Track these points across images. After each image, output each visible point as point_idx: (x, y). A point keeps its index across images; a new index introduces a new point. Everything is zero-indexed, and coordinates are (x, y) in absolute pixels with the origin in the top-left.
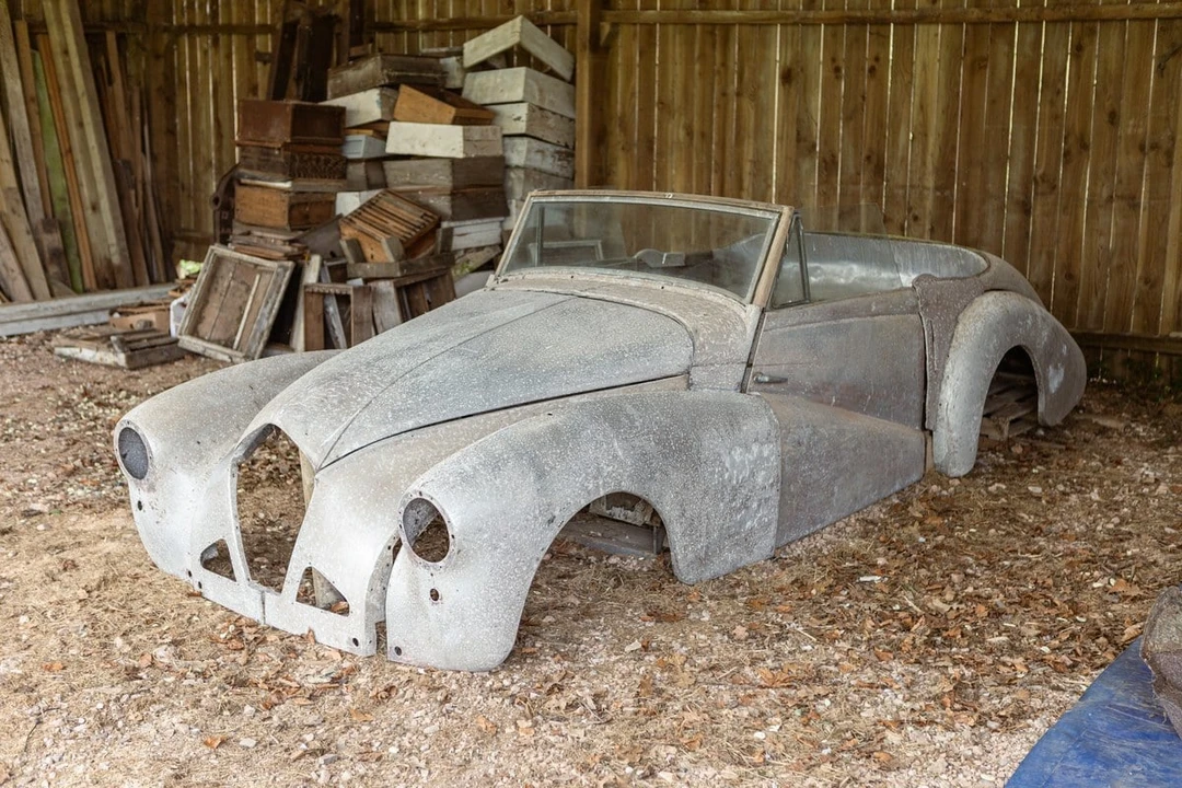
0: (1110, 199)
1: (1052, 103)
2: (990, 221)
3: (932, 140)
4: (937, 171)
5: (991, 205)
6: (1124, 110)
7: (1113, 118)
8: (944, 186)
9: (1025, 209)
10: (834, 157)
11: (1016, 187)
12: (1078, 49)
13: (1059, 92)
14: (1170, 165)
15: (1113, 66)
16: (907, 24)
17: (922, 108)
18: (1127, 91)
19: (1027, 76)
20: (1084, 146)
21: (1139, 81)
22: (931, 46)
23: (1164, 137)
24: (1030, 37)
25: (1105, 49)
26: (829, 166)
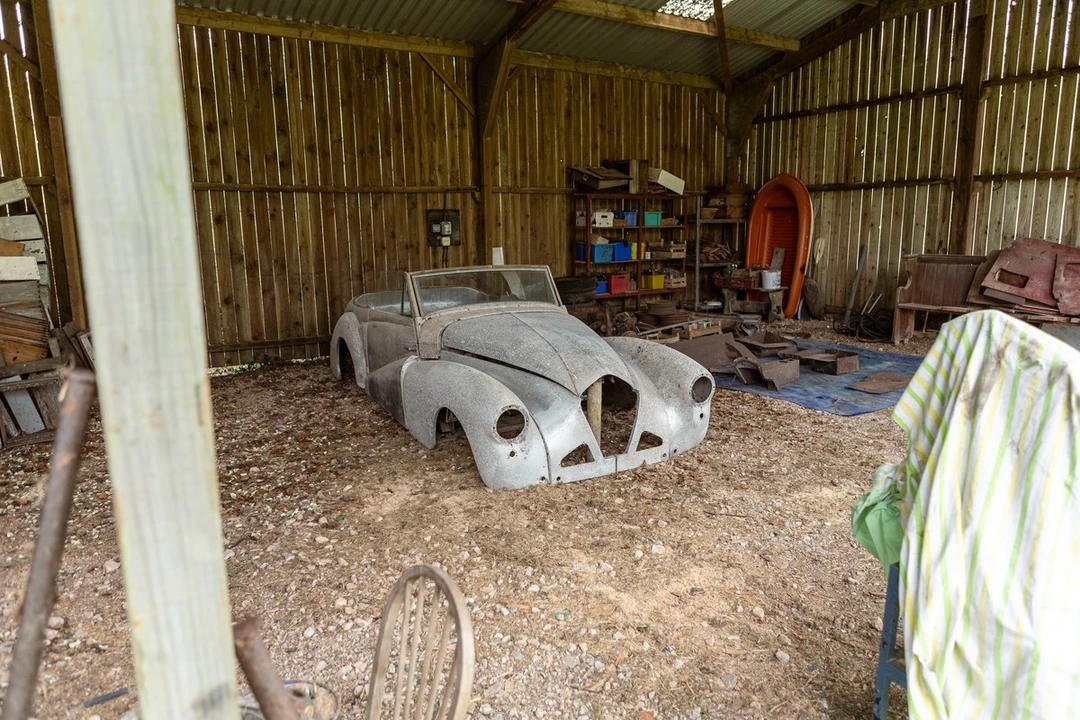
0: (396, 269)
1: (367, 229)
2: (345, 285)
3: (311, 249)
4: (315, 265)
5: (345, 278)
6: (397, 231)
7: (393, 235)
8: (319, 272)
9: (360, 277)
10: (255, 263)
11: (355, 269)
12: (375, 206)
13: (370, 225)
14: (418, 253)
15: (390, 212)
16: (288, 192)
17: (304, 234)
18: (398, 224)
19: (353, 216)
20: (383, 248)
21: (402, 219)
22: (304, 203)
23: (414, 242)
24: (353, 200)
25: (387, 205)
26: (252, 267)
